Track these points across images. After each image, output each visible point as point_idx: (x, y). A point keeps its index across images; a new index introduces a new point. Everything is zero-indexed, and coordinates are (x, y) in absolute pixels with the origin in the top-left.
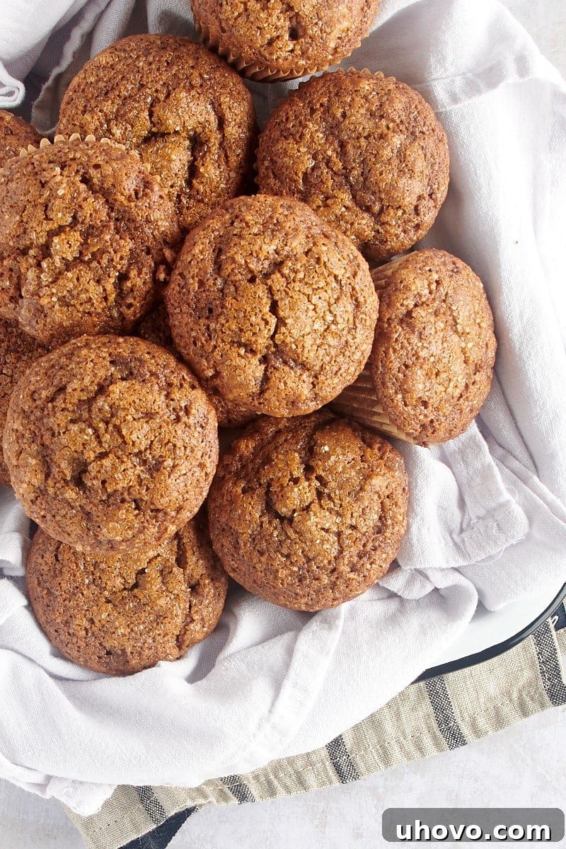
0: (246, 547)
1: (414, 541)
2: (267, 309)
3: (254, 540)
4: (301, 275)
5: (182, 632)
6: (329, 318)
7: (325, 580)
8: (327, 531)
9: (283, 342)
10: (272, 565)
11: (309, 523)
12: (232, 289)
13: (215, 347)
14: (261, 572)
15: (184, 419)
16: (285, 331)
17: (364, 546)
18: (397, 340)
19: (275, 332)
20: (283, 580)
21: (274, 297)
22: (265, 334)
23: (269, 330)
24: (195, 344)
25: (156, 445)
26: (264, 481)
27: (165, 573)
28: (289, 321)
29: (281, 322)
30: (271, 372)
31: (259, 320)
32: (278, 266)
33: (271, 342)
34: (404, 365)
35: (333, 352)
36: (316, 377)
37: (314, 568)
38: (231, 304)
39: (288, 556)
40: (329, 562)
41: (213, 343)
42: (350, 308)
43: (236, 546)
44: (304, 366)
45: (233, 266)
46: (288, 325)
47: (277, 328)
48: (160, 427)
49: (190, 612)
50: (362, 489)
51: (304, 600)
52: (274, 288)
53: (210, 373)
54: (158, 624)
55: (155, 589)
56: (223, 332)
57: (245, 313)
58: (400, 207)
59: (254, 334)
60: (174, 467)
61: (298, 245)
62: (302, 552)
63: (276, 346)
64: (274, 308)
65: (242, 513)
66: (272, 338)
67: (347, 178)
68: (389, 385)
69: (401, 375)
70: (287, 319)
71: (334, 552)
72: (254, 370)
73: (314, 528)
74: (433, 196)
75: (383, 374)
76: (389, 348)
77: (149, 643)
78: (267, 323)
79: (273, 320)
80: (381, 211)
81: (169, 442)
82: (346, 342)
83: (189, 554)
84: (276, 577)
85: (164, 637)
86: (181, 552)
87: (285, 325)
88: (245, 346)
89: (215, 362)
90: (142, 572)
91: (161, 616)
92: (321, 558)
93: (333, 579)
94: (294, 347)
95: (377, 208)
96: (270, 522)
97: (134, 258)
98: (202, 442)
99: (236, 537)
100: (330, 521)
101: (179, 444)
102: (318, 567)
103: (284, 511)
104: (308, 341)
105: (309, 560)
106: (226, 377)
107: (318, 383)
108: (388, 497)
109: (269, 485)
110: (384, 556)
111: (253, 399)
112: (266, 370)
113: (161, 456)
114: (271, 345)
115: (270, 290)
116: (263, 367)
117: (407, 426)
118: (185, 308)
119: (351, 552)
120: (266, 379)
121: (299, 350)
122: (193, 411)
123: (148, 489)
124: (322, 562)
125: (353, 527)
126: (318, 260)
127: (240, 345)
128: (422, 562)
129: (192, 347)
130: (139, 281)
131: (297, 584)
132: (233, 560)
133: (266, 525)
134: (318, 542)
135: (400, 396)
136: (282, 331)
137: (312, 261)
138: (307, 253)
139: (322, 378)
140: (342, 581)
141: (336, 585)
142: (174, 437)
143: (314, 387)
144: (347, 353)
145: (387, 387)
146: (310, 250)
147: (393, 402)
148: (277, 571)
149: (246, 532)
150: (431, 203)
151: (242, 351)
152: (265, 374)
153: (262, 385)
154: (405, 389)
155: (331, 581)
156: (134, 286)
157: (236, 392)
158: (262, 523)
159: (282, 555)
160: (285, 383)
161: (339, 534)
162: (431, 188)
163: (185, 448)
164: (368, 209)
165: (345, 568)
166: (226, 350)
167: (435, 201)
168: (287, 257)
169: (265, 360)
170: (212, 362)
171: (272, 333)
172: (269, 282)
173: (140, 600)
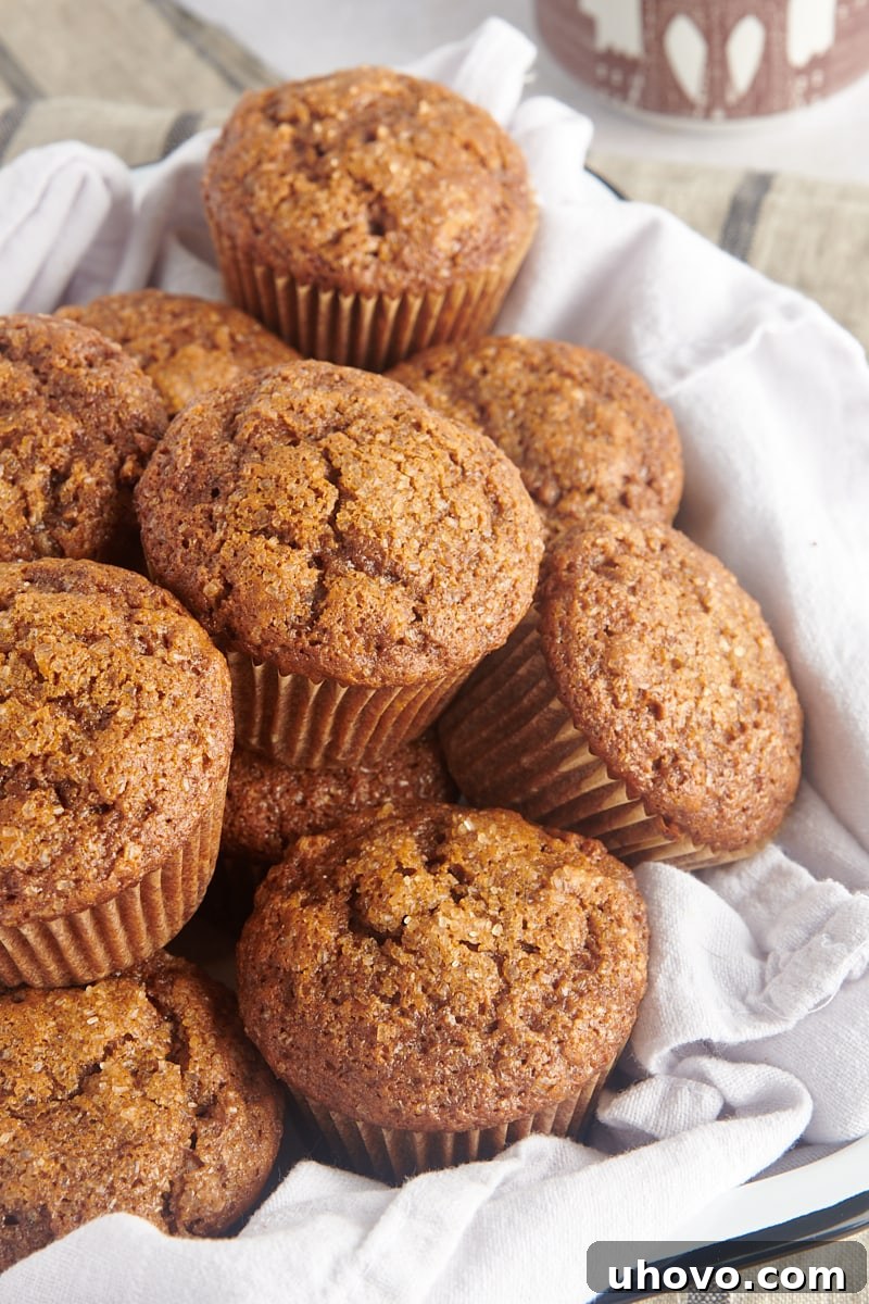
0: (308, 996)
1: (662, 998)
3: (324, 981)
5: (177, 1189)
7: (476, 1045)
8: (474, 948)
9: (352, 526)
10: (361, 1019)
11: (434, 931)
13: (222, 542)
14: (341, 1037)
15: (160, 652)
16: (355, 507)
17: (556, 985)
18: (587, 589)
20: (386, 1050)
21: (334, 463)
22: (318, 511)
23: (325, 506)
24: (185, 544)
25: (101, 684)
26: (344, 882)
27: (141, 1075)
28: (360, 493)
30: (331, 582)
31: (304, 488)
33: (329, 530)
34: (606, 630)
37: (451, 1019)
38: (252, 470)
39: (395, 1000)
40: (482, 1009)
41: (219, 535)
43: (290, 1000)
45: (257, 422)
46: (360, 500)
47: (338, 505)
48: (111, 655)
49: (193, 1146)
50: (544, 885)
51: (432, 1095)
52: (332, 450)
53: (214, 588)
54: (121, 1157)
55: (117, 1090)
56: (236, 517)
57: (277, 481)
59: (295, 512)
60: (137, 720)
62: (424, 990)
63: (339, 536)
64: (334, 476)
65: (300, 934)
66: (332, 521)
68: (580, 660)
69: (600, 645)
70: (355, 490)
71: (489, 987)
72: (296, 573)
73: (444, 940)
74: (655, 485)
75: (565, 645)
76: (572, 603)
77: (98, 1195)
78: (319, 494)
79: (332, 493)
80: (560, 497)
81: (128, 678)
83: (194, 1043)
84: (372, 1045)
85: (134, 1186)
86: (178, 1045)
87: (354, 498)
89: (223, 567)
90: (94, 1069)
91: (130, 1143)
92: (464, 999)
93: (493, 1043)
96: (357, 945)
97: (79, 446)
98: (197, 696)
99: (289, 980)
100: (479, 929)
101: (150, 686)
102: (459, 1020)
103: (385, 920)
105: (440, 1004)
106: (243, 589)
107: (426, 611)
108: (600, 908)
109: (355, 885)
110: (600, 1011)
111: (299, 634)
112: (322, 578)
113: (112, 703)
114: (327, 535)
117: (623, 752)
118: (167, 494)
119: (531, 991)
120: (321, 591)
121: (385, 543)
122: (178, 642)
123: (82, 757)
124: (466, 1005)
125: (532, 949)
127: (267, 533)
128: (680, 1030)
129: (181, 551)
130: (88, 478)
131: (417, 1056)
132: (283, 1030)
133: (348, 950)
134: (455, 964)
135: (601, 684)
136: (348, 507)
139: (432, 602)
140: (514, 1049)
141: (503, 1057)
142: (137, 671)
143: (419, 618)
145: (575, 666)
147: (590, 694)
148: (374, 1030)
149: (307, 968)
151: (273, 542)
152: (320, 582)
153: (316, 602)
154: (610, 670)
155: (488, 1050)
156: (80, 487)
157: (264, 618)
158: (339, 947)
159: (383, 999)
161: (500, 959)
162: (649, 470)
163: (161, 696)
165: (514, 1019)
166: (243, 542)
167: (659, 492)
169: (319, 561)
170: (218, 568)
171: (328, 512)
173: (84, 1114)
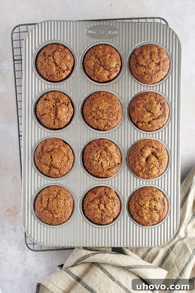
2: (50, 158)
4: (57, 152)
6: (62, 160)
12: (44, 154)
19: (51, 162)
29: (52, 160)
32: (53, 150)
35: (63, 166)
36: (59, 170)
42: (67, 158)
44: (57, 168)
58: (113, 67)
61: (57, 147)
67: (101, 64)
82: (66, 164)
88: (46, 164)
94: (55, 165)
95: (108, 69)
104: (57, 164)
115: (51, 154)
116: (49, 168)
126: (60, 150)
137: (59, 150)
138: (58, 148)
144: (66, 167)
146: (59, 148)
150: (118, 66)
160: (53, 171)
164: (107, 69)
168: (55, 149)
172: (51, 153)
